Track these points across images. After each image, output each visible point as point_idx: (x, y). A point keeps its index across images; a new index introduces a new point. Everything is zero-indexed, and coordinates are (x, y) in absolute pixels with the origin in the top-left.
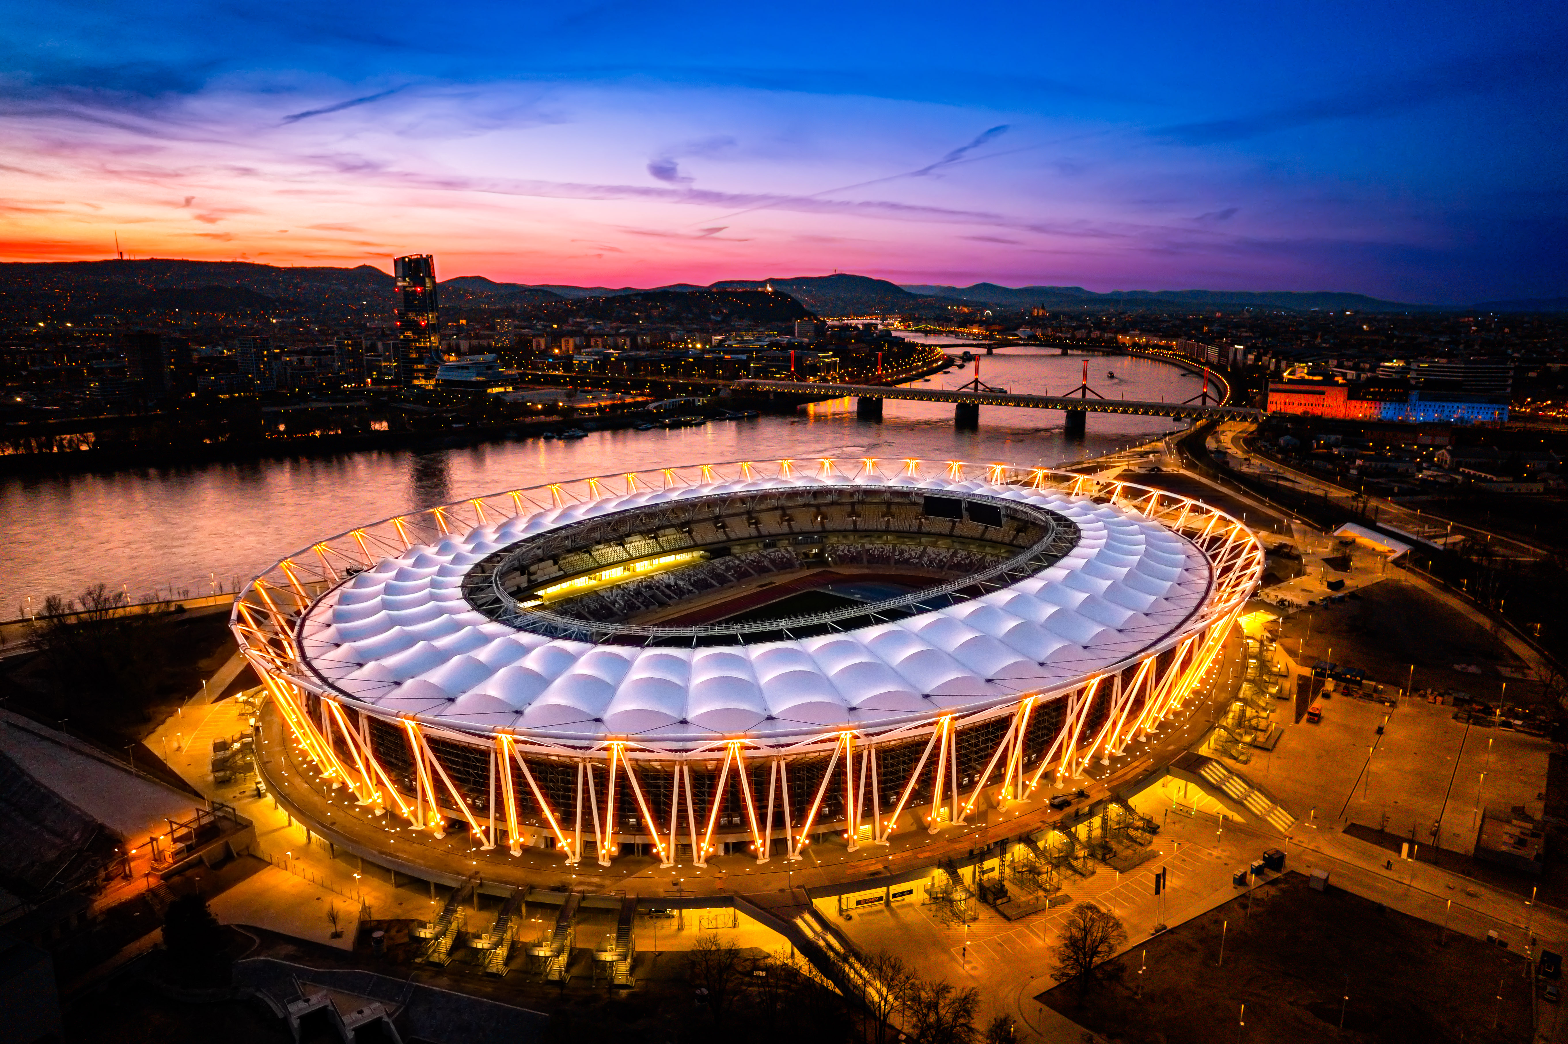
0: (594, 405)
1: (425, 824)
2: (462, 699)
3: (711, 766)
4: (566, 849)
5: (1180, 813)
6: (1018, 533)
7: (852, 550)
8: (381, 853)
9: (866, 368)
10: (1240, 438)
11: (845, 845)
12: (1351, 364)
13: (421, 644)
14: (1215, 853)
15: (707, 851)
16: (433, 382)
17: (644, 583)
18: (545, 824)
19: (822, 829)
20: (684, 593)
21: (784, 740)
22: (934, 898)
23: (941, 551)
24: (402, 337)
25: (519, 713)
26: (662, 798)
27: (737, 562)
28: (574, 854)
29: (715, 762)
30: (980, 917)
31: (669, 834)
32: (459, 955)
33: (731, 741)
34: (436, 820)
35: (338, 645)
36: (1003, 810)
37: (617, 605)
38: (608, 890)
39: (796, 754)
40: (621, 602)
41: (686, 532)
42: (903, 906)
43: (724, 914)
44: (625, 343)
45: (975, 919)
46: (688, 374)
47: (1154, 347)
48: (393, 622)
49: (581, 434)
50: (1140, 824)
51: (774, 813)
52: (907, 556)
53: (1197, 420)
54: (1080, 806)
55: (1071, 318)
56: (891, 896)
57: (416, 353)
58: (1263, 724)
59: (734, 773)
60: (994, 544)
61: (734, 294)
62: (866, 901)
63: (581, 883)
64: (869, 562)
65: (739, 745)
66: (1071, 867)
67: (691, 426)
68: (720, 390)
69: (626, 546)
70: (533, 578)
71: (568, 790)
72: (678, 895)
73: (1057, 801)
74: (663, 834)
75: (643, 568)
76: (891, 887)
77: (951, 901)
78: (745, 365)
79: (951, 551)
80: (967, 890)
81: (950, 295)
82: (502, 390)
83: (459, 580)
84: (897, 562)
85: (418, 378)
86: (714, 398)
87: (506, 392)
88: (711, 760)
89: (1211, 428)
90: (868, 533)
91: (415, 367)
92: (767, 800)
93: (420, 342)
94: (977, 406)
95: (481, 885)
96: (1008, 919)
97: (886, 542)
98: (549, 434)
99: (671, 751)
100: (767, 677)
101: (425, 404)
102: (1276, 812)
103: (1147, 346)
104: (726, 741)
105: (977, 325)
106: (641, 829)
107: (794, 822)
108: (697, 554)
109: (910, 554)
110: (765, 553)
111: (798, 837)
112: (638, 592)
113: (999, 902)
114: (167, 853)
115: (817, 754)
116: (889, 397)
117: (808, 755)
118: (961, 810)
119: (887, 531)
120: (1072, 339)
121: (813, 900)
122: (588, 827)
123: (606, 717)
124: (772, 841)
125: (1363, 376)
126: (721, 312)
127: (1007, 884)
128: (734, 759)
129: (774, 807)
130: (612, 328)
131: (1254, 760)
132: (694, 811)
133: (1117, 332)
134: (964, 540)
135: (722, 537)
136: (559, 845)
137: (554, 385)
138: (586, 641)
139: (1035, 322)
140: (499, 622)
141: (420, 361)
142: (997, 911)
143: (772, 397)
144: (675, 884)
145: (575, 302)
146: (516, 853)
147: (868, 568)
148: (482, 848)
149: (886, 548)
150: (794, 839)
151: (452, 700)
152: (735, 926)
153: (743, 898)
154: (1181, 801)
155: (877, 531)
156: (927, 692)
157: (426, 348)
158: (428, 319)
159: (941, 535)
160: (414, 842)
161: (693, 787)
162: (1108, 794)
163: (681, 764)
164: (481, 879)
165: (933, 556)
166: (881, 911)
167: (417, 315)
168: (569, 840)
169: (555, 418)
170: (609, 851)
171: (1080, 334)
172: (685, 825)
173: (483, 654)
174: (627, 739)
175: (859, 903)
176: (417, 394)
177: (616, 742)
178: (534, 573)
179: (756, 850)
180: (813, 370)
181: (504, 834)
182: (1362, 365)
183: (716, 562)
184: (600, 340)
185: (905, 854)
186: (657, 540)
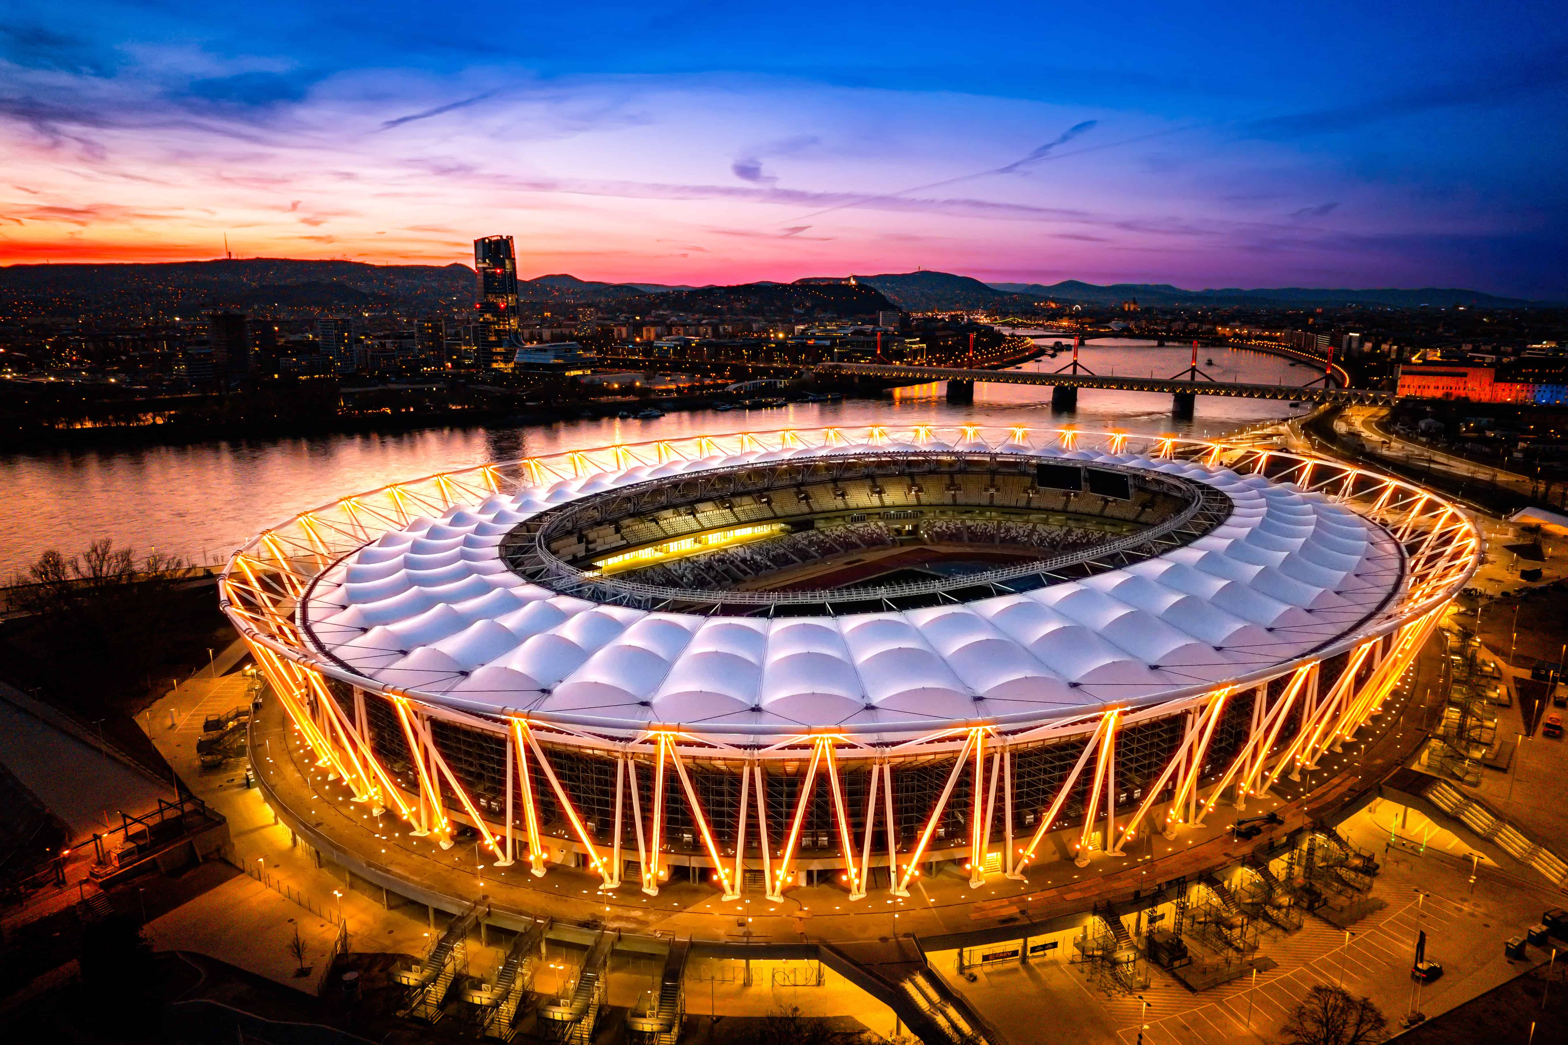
0: (673, 386)
1: (429, 830)
2: (478, 673)
3: (791, 768)
4: (601, 870)
5: (1403, 848)
6: (1143, 509)
7: (952, 526)
8: (369, 865)
9: (954, 355)
10: (1372, 422)
11: (966, 879)
12: (1489, 348)
13: (440, 606)
14: (1466, 908)
15: (784, 881)
16: (511, 365)
17: (717, 557)
18: (574, 838)
19: (937, 857)
20: (761, 569)
21: (888, 737)
22: (1087, 957)
23: (1054, 528)
24: (481, 320)
25: (546, 692)
26: (726, 809)
27: (822, 537)
28: (612, 878)
29: (797, 763)
30: (1153, 985)
31: (735, 856)
32: (452, 1008)
33: (820, 736)
34: (442, 825)
35: (344, 607)
36: (1171, 837)
37: (685, 580)
38: (652, 929)
39: (904, 756)
40: (689, 576)
41: (765, 502)
42: (1044, 965)
43: (806, 967)
44: (706, 333)
45: (1145, 987)
46: (769, 358)
47: (1257, 338)
48: (412, 582)
49: (657, 414)
50: (1357, 862)
51: (874, 833)
52: (1014, 533)
53: (1320, 403)
54: (1274, 834)
55: (1164, 312)
56: (1029, 949)
57: (495, 335)
58: (1486, 737)
59: (822, 778)
60: (1117, 521)
61: (818, 288)
62: (996, 956)
63: (618, 918)
64: (970, 540)
65: (830, 741)
66: (1267, 918)
67: (772, 407)
68: (803, 373)
69: (698, 515)
70: (591, 546)
71: (605, 793)
72: (745, 939)
73: (1243, 827)
74: (728, 856)
75: (716, 541)
76: (1029, 939)
77: (1115, 963)
78: (829, 350)
79: (1065, 529)
80: (1133, 947)
81: (1036, 292)
82: (580, 373)
83: (499, 539)
84: (1003, 540)
85: (496, 361)
86: (796, 380)
87: (584, 375)
88: (792, 760)
89: (1336, 411)
90: (969, 509)
91: (494, 350)
92: (865, 815)
93: (499, 325)
94: (1076, 388)
95: (489, 914)
96: (1192, 989)
97: (991, 518)
98: (625, 413)
99: (739, 746)
100: (864, 656)
101: (502, 386)
102: (1541, 855)
103: (1249, 337)
104: (812, 736)
105: (1067, 318)
106: (697, 847)
107: (898, 847)
108: (776, 528)
109: (1017, 532)
110: (852, 528)
111: (904, 867)
112: (709, 566)
113: (1177, 964)
114: (113, 855)
115: (932, 757)
116: (981, 380)
117: (919, 758)
118: (1119, 836)
119: (991, 506)
120: (1168, 331)
121: (928, 954)
122: (629, 842)
123: (655, 700)
124: (869, 869)
125: (1505, 360)
126: (804, 306)
127: (1185, 939)
128: (823, 760)
129: (874, 825)
130: (694, 319)
131: (1485, 783)
132: (768, 826)
133: (1217, 324)
134: (1079, 517)
135: (806, 509)
136: (592, 865)
137: (634, 369)
138: (639, 608)
139: (1125, 316)
140: (538, 584)
141: (499, 344)
142: (1174, 976)
143: (857, 380)
144: (741, 925)
145: (658, 296)
146: (539, 872)
147: (971, 546)
148: (496, 864)
149: (990, 525)
150: (898, 867)
151: (465, 674)
152: (819, 983)
153: (832, 948)
154: (1400, 832)
155: (979, 505)
156: (1074, 680)
157: (504, 331)
158: (507, 302)
159: (1054, 511)
160: (413, 853)
161: (768, 795)
162: (1308, 820)
163: (752, 764)
164: (489, 907)
165: (1045, 534)
166: (1015, 970)
167: (496, 297)
168: (605, 859)
169: (631, 398)
170: (656, 876)
171: (1176, 326)
172: (755, 845)
173: (511, 621)
174: (679, 729)
175: (986, 958)
176: (495, 375)
177: (663, 733)
178: (594, 541)
179: (849, 881)
180: (900, 355)
181: (523, 847)
182: (1502, 348)
183: (798, 536)
184: (682, 328)
185: (1048, 894)
186: (732, 510)
